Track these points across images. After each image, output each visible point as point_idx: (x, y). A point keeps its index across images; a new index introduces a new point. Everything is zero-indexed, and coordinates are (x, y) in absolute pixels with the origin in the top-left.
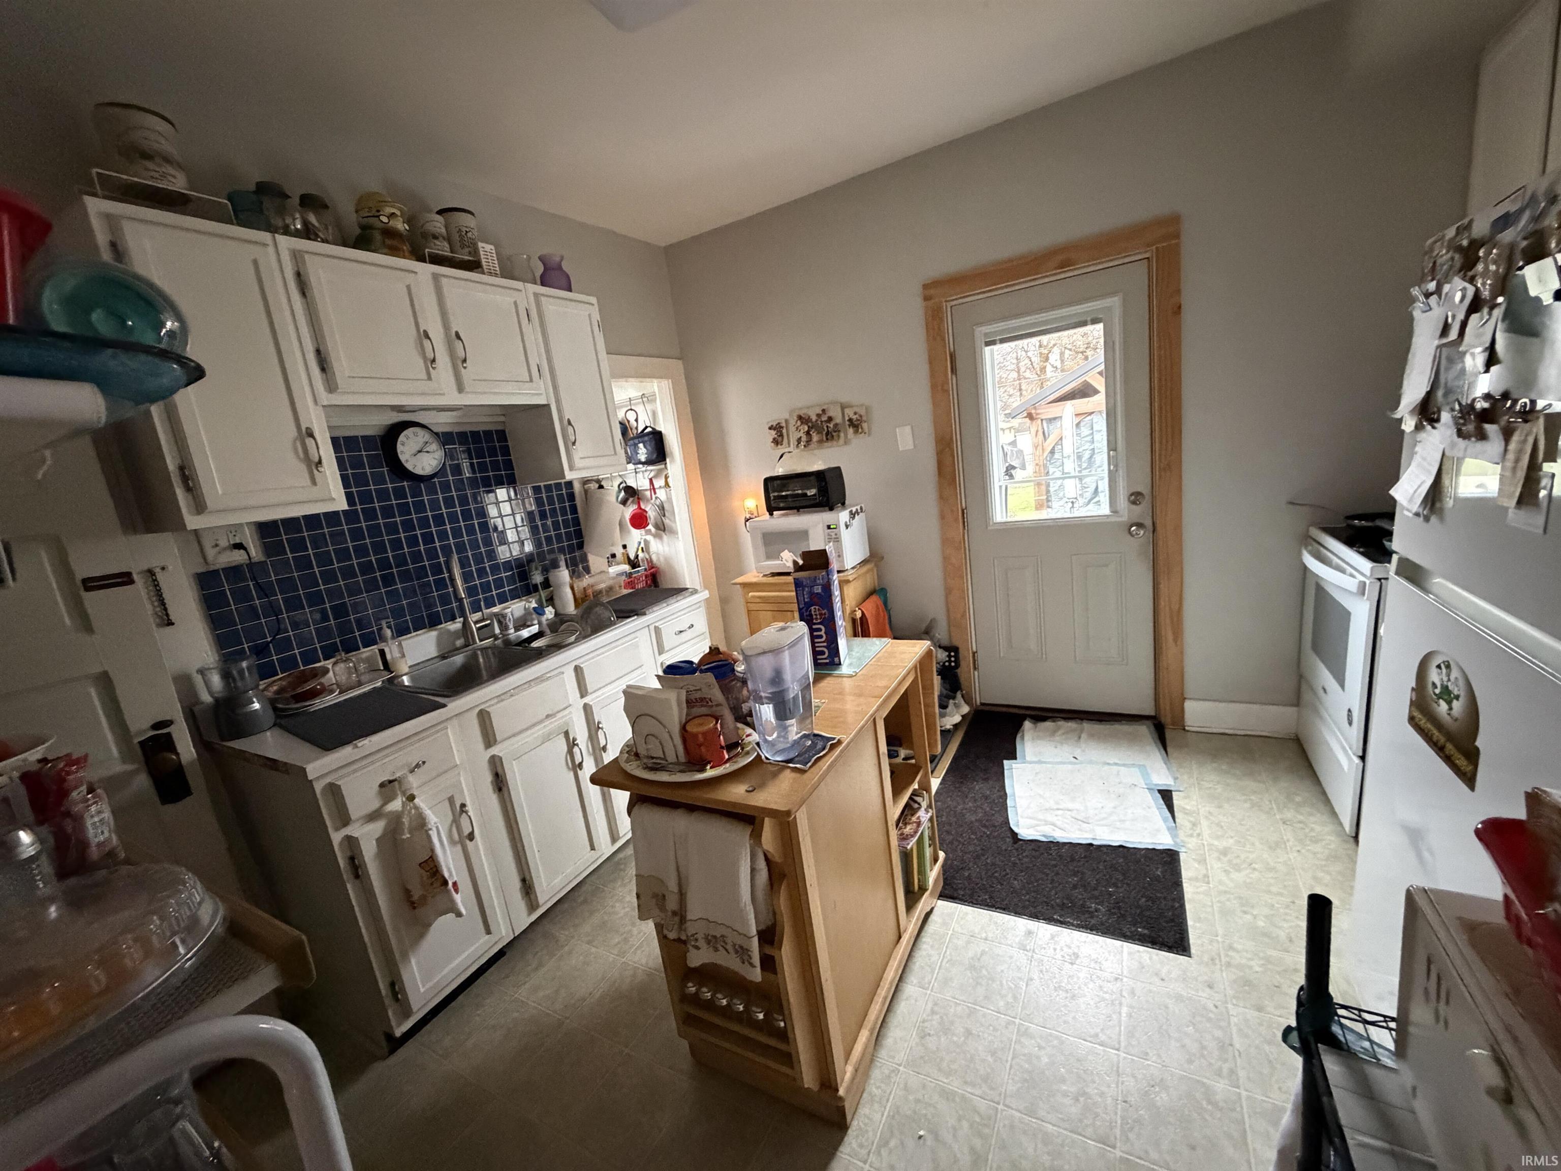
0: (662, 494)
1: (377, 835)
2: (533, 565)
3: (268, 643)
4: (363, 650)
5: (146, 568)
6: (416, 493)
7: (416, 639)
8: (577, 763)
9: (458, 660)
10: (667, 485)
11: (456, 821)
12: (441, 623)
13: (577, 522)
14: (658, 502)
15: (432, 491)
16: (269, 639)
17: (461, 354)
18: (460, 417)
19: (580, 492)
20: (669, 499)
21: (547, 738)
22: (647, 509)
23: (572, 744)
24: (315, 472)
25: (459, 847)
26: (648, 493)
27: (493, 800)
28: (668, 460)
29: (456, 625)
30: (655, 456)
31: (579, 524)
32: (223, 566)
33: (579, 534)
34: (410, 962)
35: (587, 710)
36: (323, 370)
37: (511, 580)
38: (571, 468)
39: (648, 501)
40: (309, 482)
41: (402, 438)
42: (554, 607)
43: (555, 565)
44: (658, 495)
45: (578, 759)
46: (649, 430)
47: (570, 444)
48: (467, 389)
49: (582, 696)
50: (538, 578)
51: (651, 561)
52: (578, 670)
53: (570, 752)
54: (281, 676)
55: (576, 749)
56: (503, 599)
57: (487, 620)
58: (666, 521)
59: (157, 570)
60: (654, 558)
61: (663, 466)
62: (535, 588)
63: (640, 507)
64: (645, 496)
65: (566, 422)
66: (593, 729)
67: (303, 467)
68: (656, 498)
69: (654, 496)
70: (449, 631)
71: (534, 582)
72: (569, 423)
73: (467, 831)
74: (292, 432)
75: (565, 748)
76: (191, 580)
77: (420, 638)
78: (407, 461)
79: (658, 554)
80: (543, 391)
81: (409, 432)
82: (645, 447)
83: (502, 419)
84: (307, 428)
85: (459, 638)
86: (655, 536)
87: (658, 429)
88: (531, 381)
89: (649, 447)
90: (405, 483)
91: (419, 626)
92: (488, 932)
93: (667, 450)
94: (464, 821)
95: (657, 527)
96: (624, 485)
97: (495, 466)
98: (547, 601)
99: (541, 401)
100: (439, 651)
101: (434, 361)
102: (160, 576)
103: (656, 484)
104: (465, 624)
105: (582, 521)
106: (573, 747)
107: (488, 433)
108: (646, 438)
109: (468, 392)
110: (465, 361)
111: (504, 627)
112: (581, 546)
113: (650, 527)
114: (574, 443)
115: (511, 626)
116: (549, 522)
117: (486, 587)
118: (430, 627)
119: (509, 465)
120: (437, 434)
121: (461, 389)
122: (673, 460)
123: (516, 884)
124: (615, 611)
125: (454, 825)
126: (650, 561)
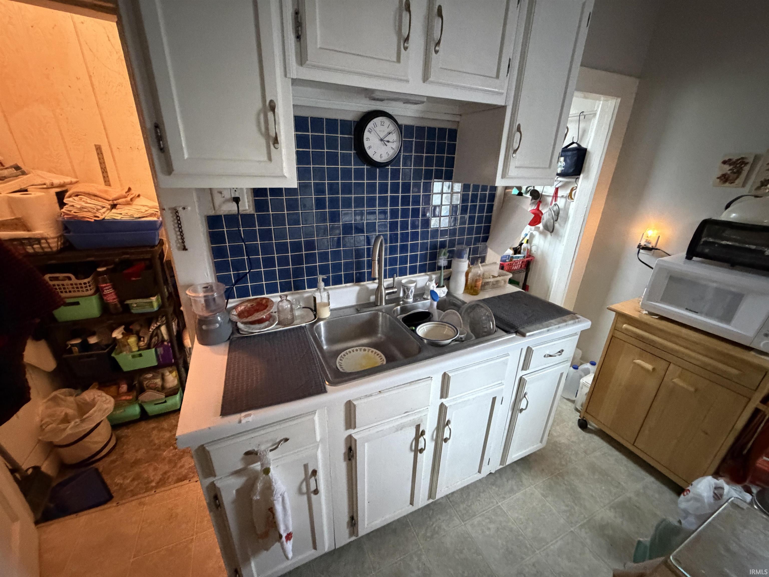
0: (561, 202)
1: (238, 487)
2: (444, 251)
3: (247, 273)
4: (307, 290)
5: (173, 206)
6: (372, 176)
7: (345, 290)
8: (419, 448)
9: (366, 314)
10: (570, 196)
11: (306, 480)
12: (365, 281)
13: (489, 219)
14: (556, 208)
15: (384, 176)
16: (247, 271)
17: (437, 35)
18: (423, 112)
19: (500, 196)
20: (566, 209)
21: (401, 428)
22: (543, 212)
23: (420, 434)
24: (272, 147)
25: (305, 497)
26: (550, 199)
27: (342, 466)
28: (582, 176)
29: (372, 285)
30: (571, 170)
31: (490, 222)
32: (225, 214)
33: (487, 230)
34: (250, 564)
35: (443, 409)
36: (298, 37)
37: (424, 257)
38: (503, 176)
39: (546, 204)
40: (265, 158)
41: (370, 125)
42: (448, 288)
43: (460, 256)
44: (558, 203)
45: (421, 445)
46: (574, 145)
47: (511, 152)
48: (431, 79)
49: (442, 397)
50: (443, 262)
51: (531, 250)
52: (446, 378)
53: (417, 439)
54: (251, 297)
55: (421, 439)
56: (413, 271)
57: (395, 288)
58: (557, 225)
59: (180, 209)
60: (534, 249)
61: (574, 180)
62: (440, 268)
63: (538, 209)
64: (545, 200)
65: (515, 128)
66: (442, 423)
67: (262, 141)
68: (555, 205)
69: (554, 203)
70: (367, 288)
71: (439, 264)
72: (519, 130)
73: (313, 488)
74: (259, 105)
75: (413, 435)
76: (203, 218)
77: (348, 289)
78: (370, 147)
79: (538, 248)
80: (504, 91)
81: (378, 120)
82: (565, 160)
83: (457, 119)
84: (271, 101)
85: (373, 295)
86: (541, 233)
87: (584, 145)
88: (498, 77)
89: (568, 161)
90: (365, 167)
91: (349, 279)
92: (315, 548)
93: (586, 165)
94: (312, 481)
95: (546, 227)
96: (532, 188)
97: (440, 162)
98: (444, 279)
99: (498, 101)
100: (357, 302)
101: (407, 39)
102: (182, 213)
103: (560, 193)
104: (379, 288)
105: (493, 219)
106: (420, 437)
107: (442, 130)
108: (569, 153)
109: (432, 82)
110: (438, 43)
111: (406, 296)
112: (485, 239)
113: (541, 226)
114: (515, 151)
115: (411, 296)
116: (467, 216)
117: (404, 260)
118: (356, 282)
119: (451, 162)
120: (400, 127)
121: (425, 78)
122: (587, 177)
123: (345, 518)
124: (497, 318)
125: (304, 484)
126: (529, 251)
